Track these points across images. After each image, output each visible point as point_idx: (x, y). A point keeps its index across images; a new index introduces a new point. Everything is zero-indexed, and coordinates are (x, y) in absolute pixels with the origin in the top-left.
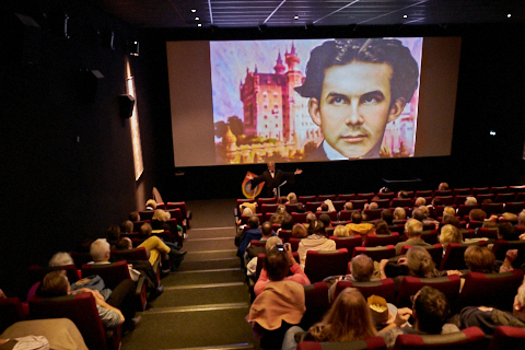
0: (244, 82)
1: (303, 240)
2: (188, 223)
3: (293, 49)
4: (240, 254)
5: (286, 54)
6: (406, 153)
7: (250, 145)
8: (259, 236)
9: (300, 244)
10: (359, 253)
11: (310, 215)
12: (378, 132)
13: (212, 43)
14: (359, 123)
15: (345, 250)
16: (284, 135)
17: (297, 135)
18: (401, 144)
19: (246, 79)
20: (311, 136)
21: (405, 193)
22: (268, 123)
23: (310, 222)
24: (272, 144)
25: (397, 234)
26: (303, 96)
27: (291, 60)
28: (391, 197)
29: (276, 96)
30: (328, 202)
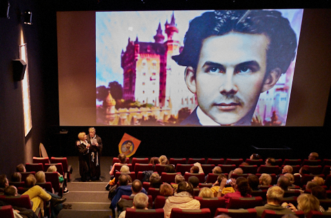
0: (125, 50)
1: (169, 197)
2: (68, 176)
3: (173, 19)
4: (112, 207)
5: (166, 24)
6: (278, 122)
7: (128, 108)
8: (129, 192)
9: (167, 201)
10: (220, 213)
11: (178, 176)
12: (251, 101)
13: (98, 14)
14: (233, 92)
15: (208, 210)
16: (160, 101)
17: (172, 101)
18: (274, 113)
19: (127, 48)
20: (185, 102)
21: (273, 160)
22: (145, 89)
23: (178, 182)
24: (148, 109)
25: (260, 198)
26: (180, 64)
27: (170, 30)
28: (259, 164)
29: (154, 64)
30: (197, 165)
